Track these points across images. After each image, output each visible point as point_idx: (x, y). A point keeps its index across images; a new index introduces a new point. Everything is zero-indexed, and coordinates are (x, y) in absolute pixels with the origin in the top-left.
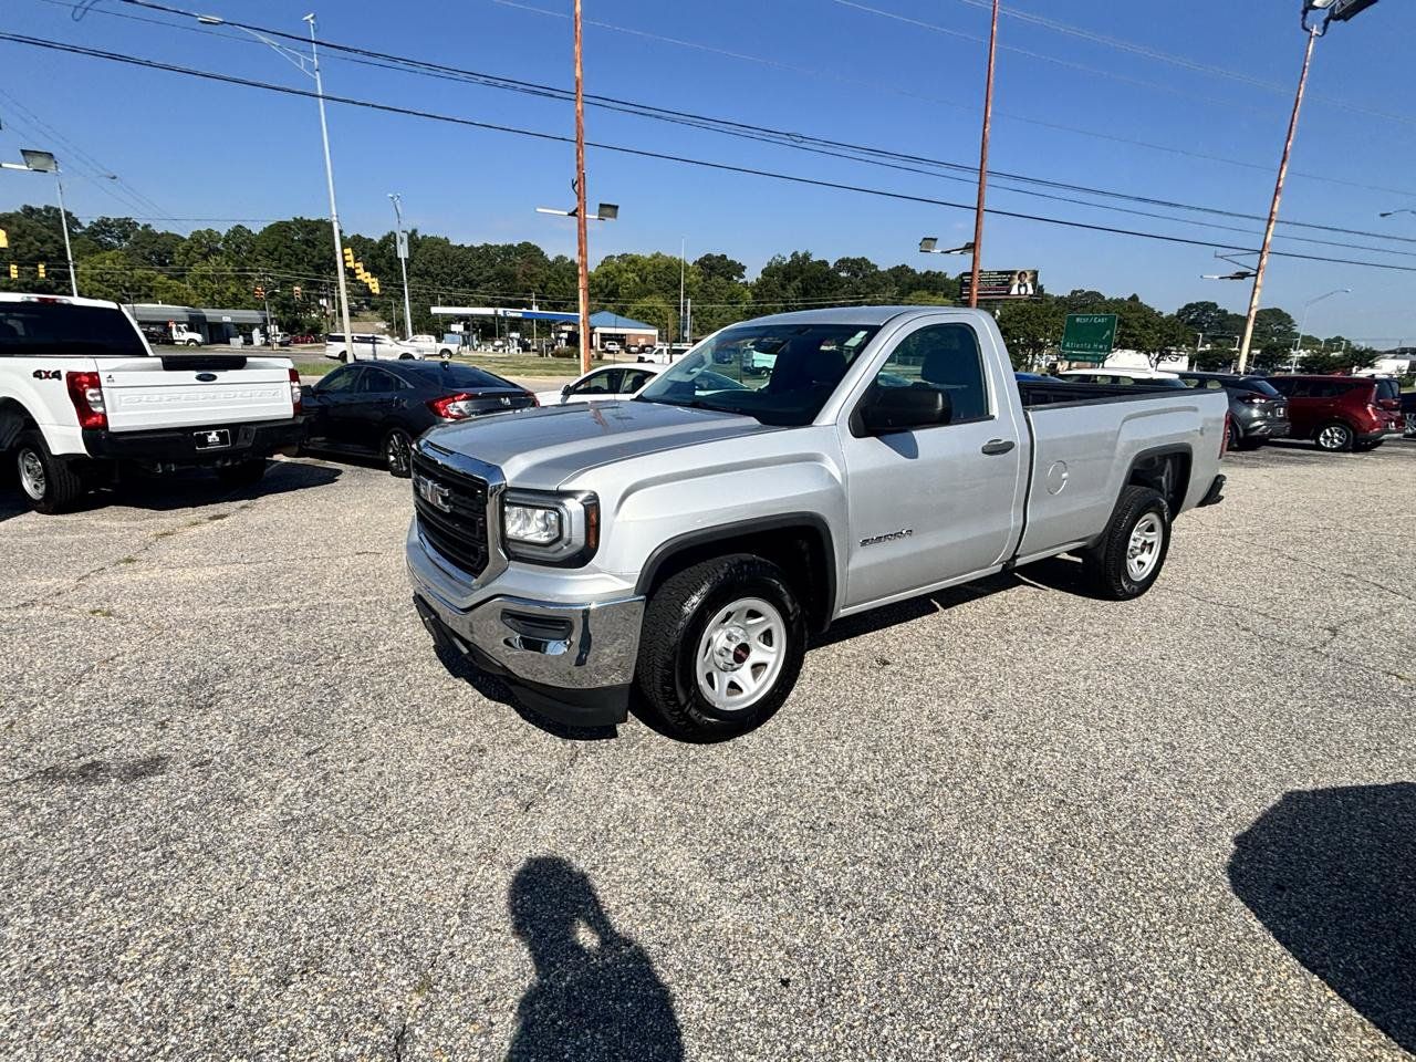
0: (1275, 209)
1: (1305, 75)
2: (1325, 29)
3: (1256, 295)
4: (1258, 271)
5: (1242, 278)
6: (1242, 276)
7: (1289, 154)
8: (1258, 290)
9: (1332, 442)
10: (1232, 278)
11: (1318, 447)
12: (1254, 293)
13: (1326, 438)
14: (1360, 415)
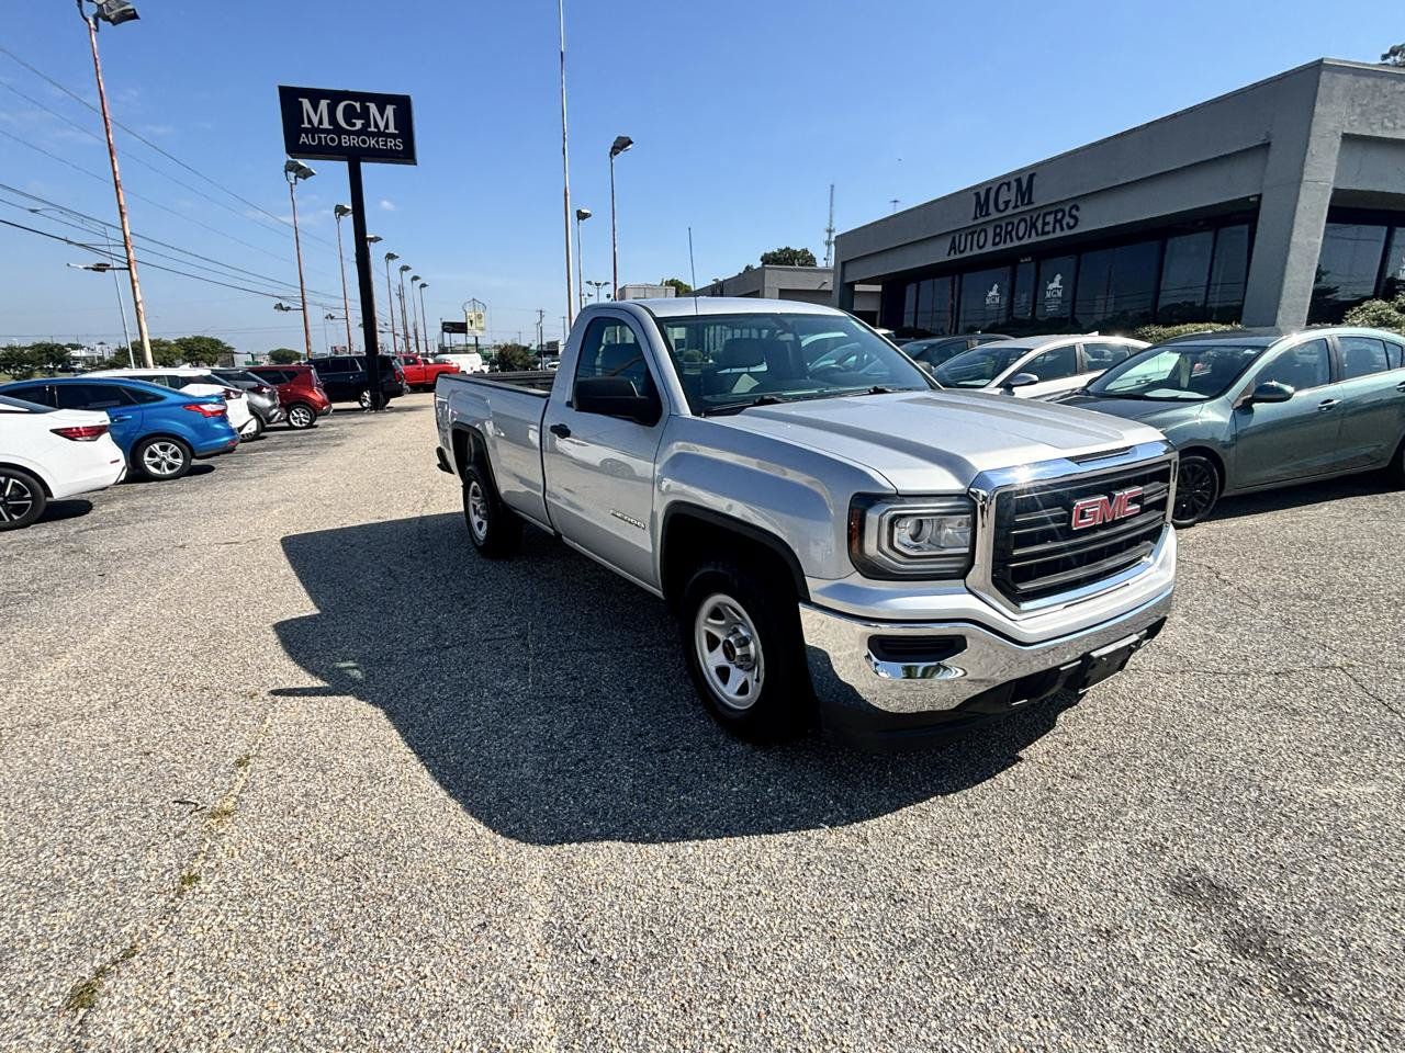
0: (122, 203)
1: (99, 67)
2: (96, 23)
3: (137, 290)
4: (129, 263)
5: (104, 270)
6: (101, 268)
7: (114, 148)
8: (136, 284)
9: (301, 423)
10: (94, 269)
11: (292, 427)
12: (134, 288)
13: (295, 418)
14: (311, 396)
